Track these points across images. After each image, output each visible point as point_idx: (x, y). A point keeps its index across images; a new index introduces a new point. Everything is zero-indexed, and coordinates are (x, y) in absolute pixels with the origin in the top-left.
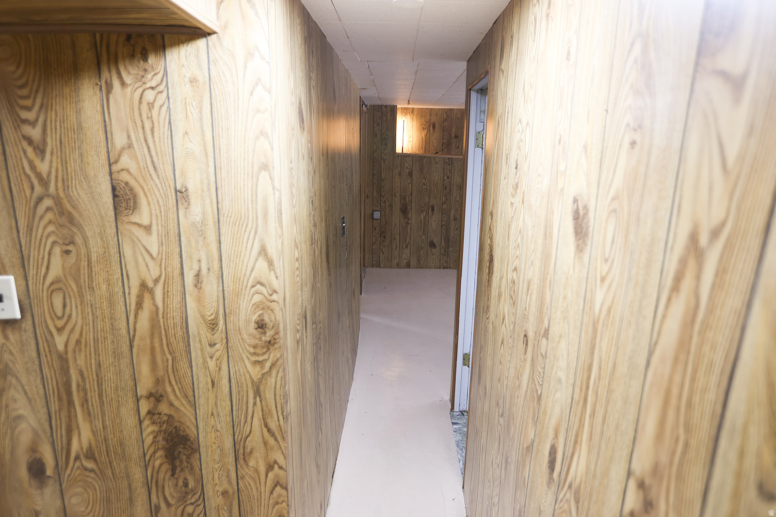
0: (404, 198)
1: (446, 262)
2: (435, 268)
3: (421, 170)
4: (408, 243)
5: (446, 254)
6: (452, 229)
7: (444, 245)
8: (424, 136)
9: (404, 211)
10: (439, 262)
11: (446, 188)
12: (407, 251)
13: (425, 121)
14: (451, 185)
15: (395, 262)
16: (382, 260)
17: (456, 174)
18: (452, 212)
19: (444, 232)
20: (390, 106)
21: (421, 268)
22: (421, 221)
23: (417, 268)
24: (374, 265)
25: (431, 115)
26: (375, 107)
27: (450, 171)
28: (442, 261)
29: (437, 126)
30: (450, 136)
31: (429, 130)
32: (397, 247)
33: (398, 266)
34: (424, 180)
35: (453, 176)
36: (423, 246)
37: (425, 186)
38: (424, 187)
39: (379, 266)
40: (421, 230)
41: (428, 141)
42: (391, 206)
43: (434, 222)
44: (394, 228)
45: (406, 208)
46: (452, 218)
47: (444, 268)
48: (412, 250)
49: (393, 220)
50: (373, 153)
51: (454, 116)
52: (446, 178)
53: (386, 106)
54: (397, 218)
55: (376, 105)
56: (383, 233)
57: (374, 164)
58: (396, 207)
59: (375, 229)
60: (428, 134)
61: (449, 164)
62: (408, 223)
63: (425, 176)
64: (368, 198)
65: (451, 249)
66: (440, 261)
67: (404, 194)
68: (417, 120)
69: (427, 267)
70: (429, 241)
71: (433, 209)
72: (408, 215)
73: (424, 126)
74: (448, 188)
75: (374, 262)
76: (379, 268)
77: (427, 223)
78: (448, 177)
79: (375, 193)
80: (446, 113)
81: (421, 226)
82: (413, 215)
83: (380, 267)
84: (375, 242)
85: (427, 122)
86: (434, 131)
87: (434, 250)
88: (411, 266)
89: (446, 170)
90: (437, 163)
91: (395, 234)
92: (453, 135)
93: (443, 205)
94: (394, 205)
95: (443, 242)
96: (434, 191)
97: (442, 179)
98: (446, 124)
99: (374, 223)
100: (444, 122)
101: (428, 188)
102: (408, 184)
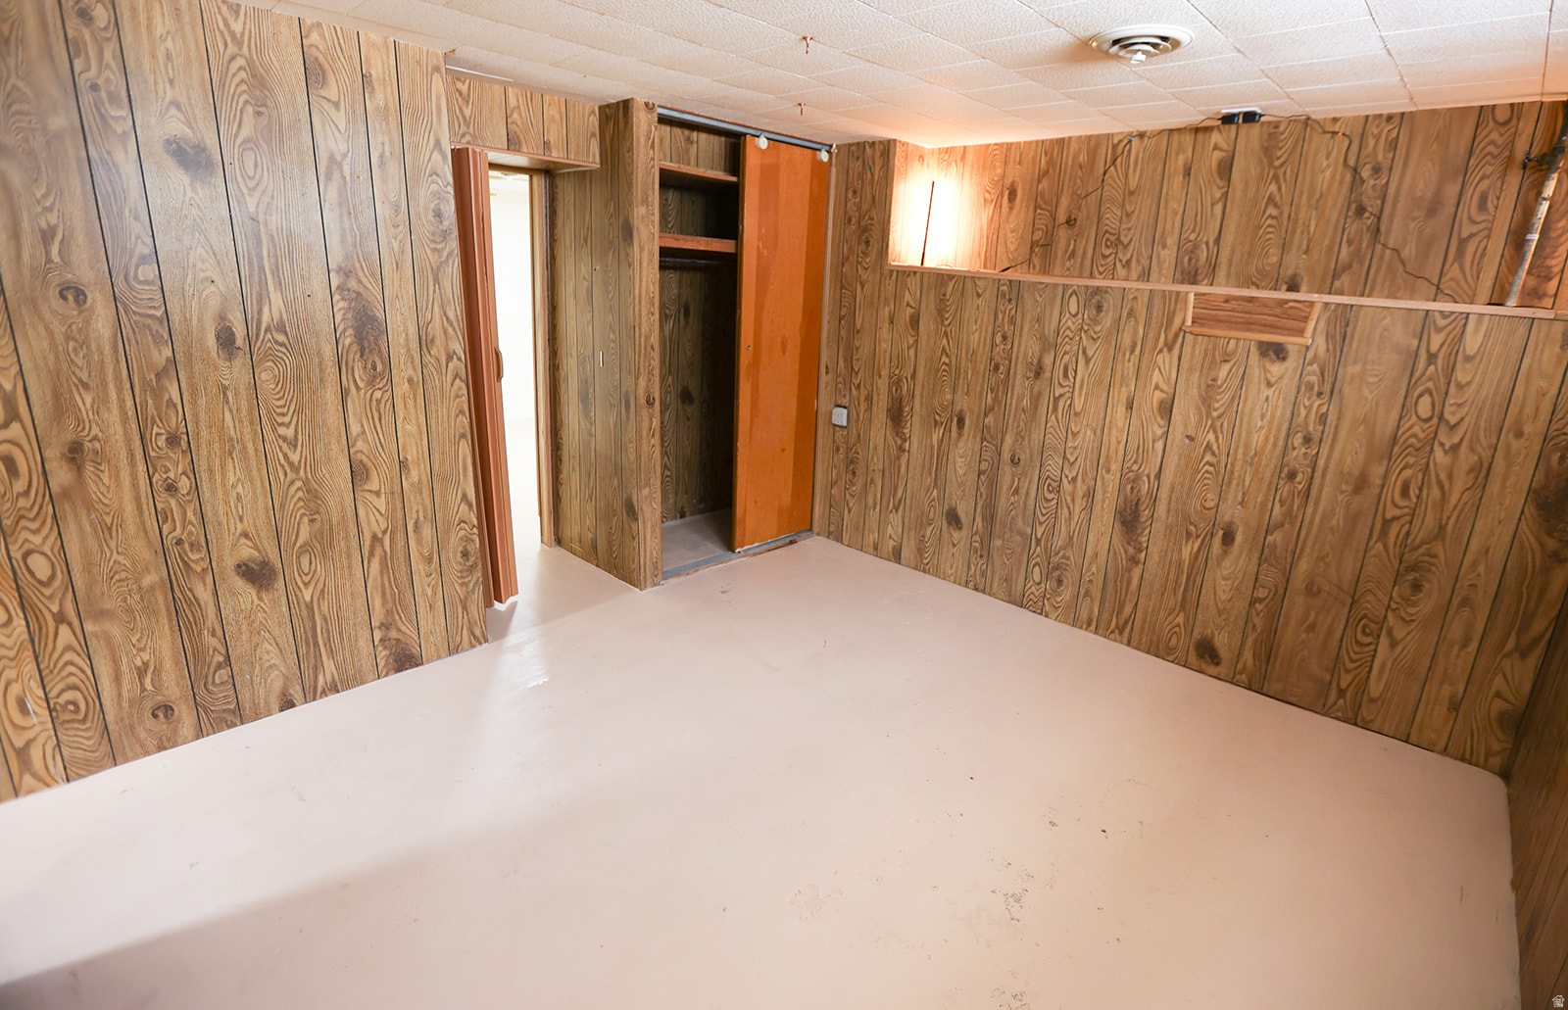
0: (898, 383)
1: (983, 574)
2: (954, 582)
3: (940, 312)
4: (900, 501)
5: (985, 553)
6: (1005, 488)
7: (980, 526)
8: (985, 222)
9: (896, 416)
10: (966, 568)
11: (997, 368)
12: (895, 519)
13: (993, 182)
14: (1010, 362)
15: (871, 538)
16: (847, 527)
17: (1025, 330)
18: (1009, 440)
19: (982, 489)
20: (880, 142)
21: (924, 571)
22: (932, 447)
23: (916, 569)
24: (832, 533)
25: (1006, 163)
26: (853, 148)
27: (1012, 321)
28: (973, 568)
29: (1019, 193)
30: (1054, 219)
31: (998, 207)
32: (875, 504)
33: (876, 550)
34: (945, 341)
35: (1017, 334)
36: (932, 514)
37: (947, 356)
38: (944, 359)
39: (839, 539)
40: (930, 474)
41: (995, 236)
42: (869, 399)
43: (963, 456)
44: (873, 456)
45: (900, 410)
46: (1006, 455)
47: (976, 589)
48: (906, 520)
49: (872, 434)
50: (843, 265)
51: (1070, 159)
52: (998, 339)
53: (874, 143)
54: (879, 433)
55: (853, 144)
56: (852, 462)
57: (844, 291)
58: (880, 403)
59: (838, 449)
60: (996, 218)
61: (1010, 300)
62: (901, 449)
63: (949, 330)
64: (827, 373)
65: (998, 543)
66: (969, 567)
67: (897, 372)
68: (971, 179)
69: (936, 572)
70: (946, 507)
71: (961, 422)
72: (904, 427)
73: (987, 195)
74: (1002, 367)
75: (832, 528)
76: (840, 544)
77: (945, 458)
78: (1004, 338)
79: (841, 361)
80: (1046, 154)
81: (931, 465)
82: (914, 427)
83: (842, 543)
84: (836, 482)
85: (994, 183)
86: (1011, 208)
87: (956, 535)
88: (903, 560)
89: (1000, 316)
90: (979, 296)
91: (874, 470)
92: (1062, 218)
93: (986, 415)
94: (875, 398)
95: (979, 519)
96: (966, 372)
97: (988, 342)
98: (1044, 185)
99: (837, 435)
100: (1039, 181)
101: (953, 363)
102: (909, 348)
